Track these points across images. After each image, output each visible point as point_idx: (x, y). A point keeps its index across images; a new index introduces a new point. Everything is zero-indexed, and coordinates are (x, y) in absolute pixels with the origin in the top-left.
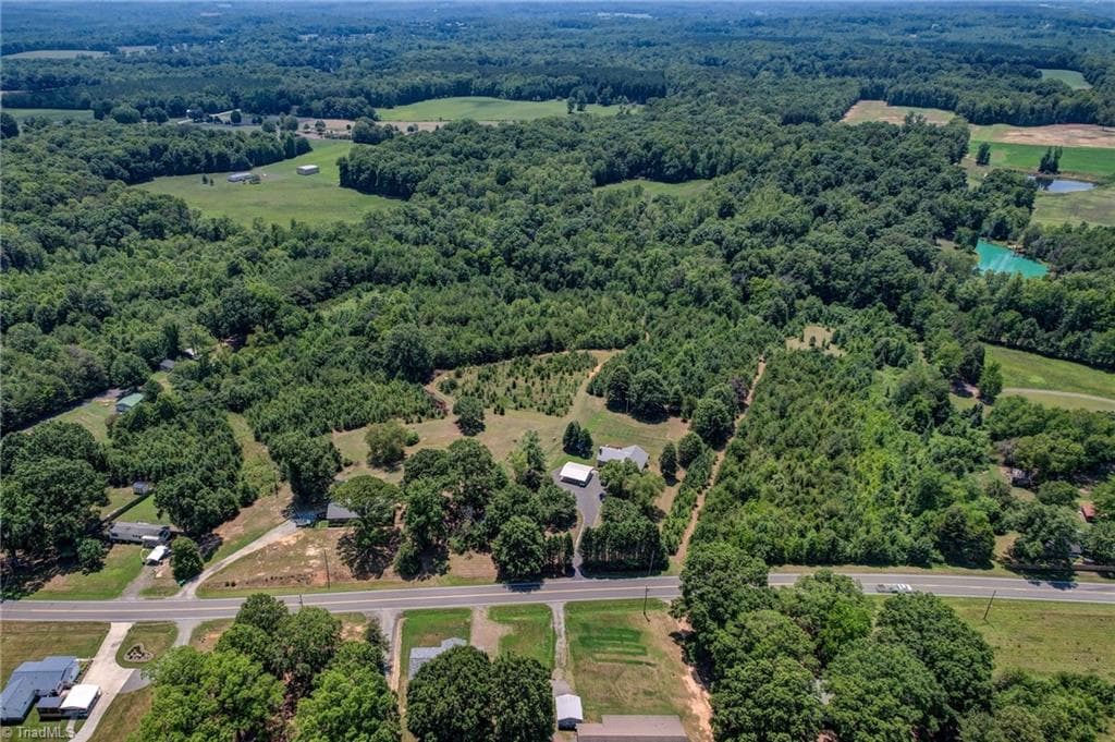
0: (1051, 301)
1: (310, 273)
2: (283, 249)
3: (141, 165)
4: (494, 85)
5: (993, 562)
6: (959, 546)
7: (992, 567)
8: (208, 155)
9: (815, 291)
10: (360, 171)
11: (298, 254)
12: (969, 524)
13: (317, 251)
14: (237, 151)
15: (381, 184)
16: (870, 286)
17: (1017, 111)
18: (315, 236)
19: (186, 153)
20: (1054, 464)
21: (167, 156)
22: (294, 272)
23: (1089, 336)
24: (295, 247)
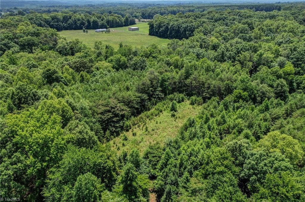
1: (128, 83)
2: (109, 62)
3: (57, 23)
8: (89, 21)
10: (160, 26)
11: (120, 66)
13: (135, 64)
14: (102, 20)
15: (171, 33)
18: (135, 54)
19: (79, 20)
21: (70, 21)
22: (113, 82)
24: (119, 61)
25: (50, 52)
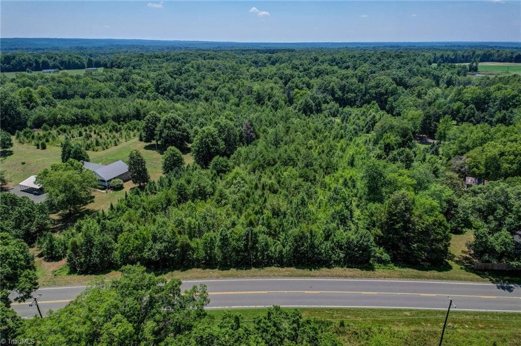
0: (482, 96)
5: (450, 262)
6: (407, 241)
7: (449, 268)
9: (336, 100)
12: (417, 213)
14: (54, 61)
16: (368, 95)
17: (456, 57)
19: (24, 60)
20: (506, 166)
21: (13, 62)
23: (512, 112)
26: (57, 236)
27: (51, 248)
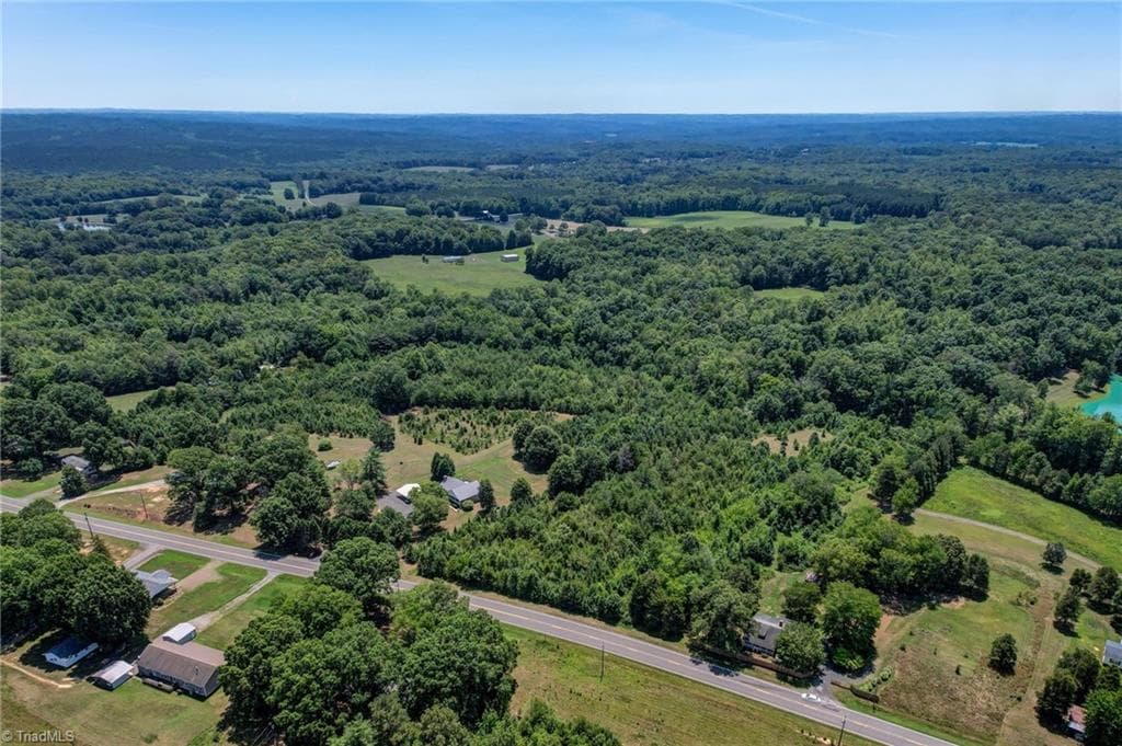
3: (383, 244)
4: (758, 200)
9: (835, 397)
14: (461, 239)
16: (888, 399)
18: (440, 302)
19: (421, 238)
21: (407, 239)
25: (356, 294)
26: (415, 546)
27: (410, 555)
